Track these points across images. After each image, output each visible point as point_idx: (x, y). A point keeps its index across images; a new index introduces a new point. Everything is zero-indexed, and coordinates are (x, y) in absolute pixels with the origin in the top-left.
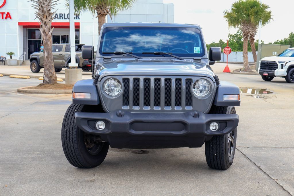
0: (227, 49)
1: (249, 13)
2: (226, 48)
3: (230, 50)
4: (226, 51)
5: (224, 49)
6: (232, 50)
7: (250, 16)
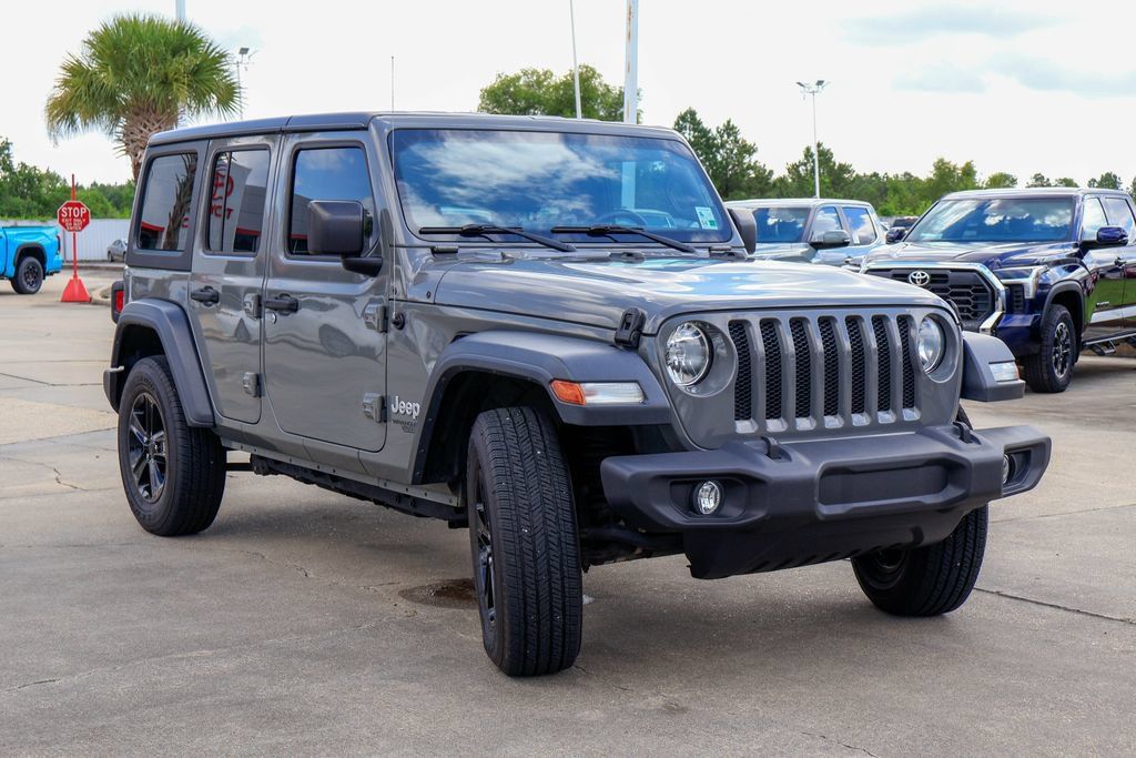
0: (70, 209)
1: (166, 75)
2: (66, 206)
3: (86, 216)
4: (68, 217)
5: (61, 212)
6: (94, 215)
7: (175, 84)
